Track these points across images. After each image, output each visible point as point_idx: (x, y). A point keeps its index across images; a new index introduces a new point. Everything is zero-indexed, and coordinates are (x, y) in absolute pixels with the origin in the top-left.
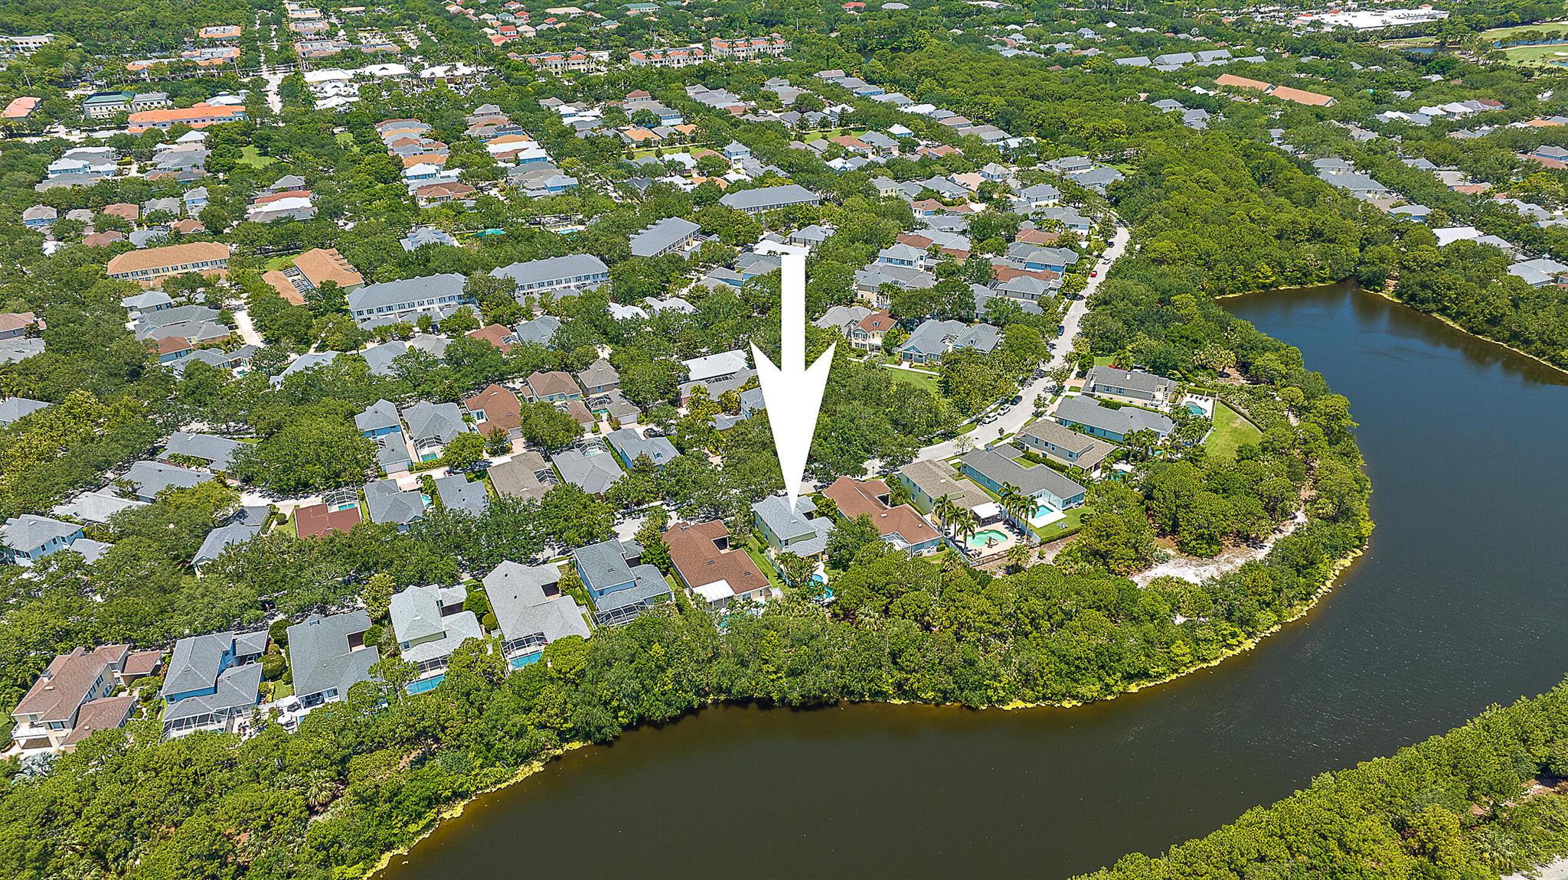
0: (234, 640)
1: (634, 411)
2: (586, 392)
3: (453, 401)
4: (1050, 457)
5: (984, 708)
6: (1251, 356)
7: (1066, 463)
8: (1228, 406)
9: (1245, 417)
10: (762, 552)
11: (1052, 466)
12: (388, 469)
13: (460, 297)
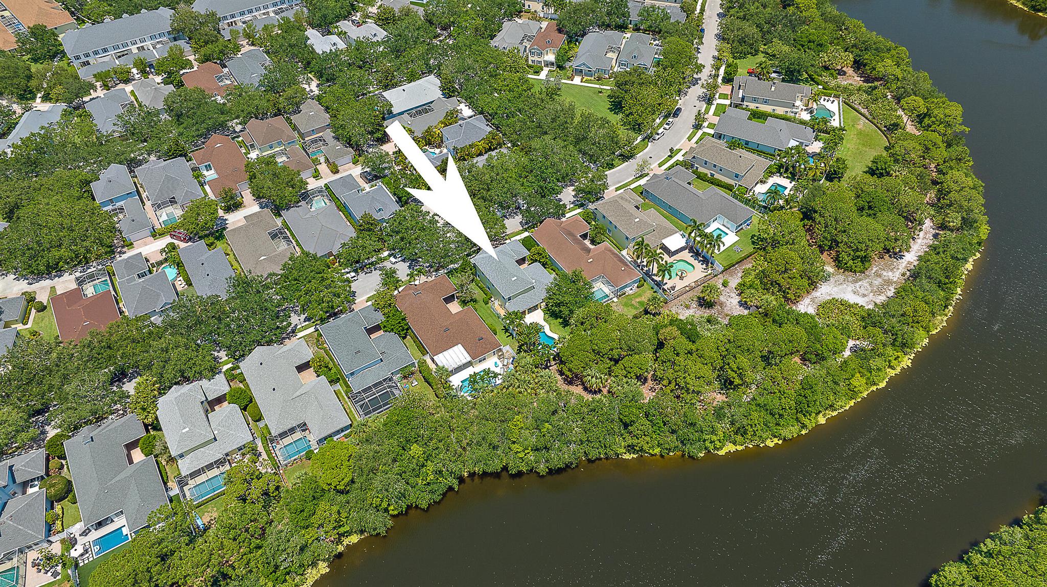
0: (11, 467)
1: (348, 153)
2: (302, 136)
3: (181, 155)
4: (717, 176)
5: (702, 455)
6: (866, 57)
7: (732, 182)
8: (851, 107)
9: (866, 118)
10: (487, 303)
11: (719, 184)
12: (132, 237)
13: (169, 33)
